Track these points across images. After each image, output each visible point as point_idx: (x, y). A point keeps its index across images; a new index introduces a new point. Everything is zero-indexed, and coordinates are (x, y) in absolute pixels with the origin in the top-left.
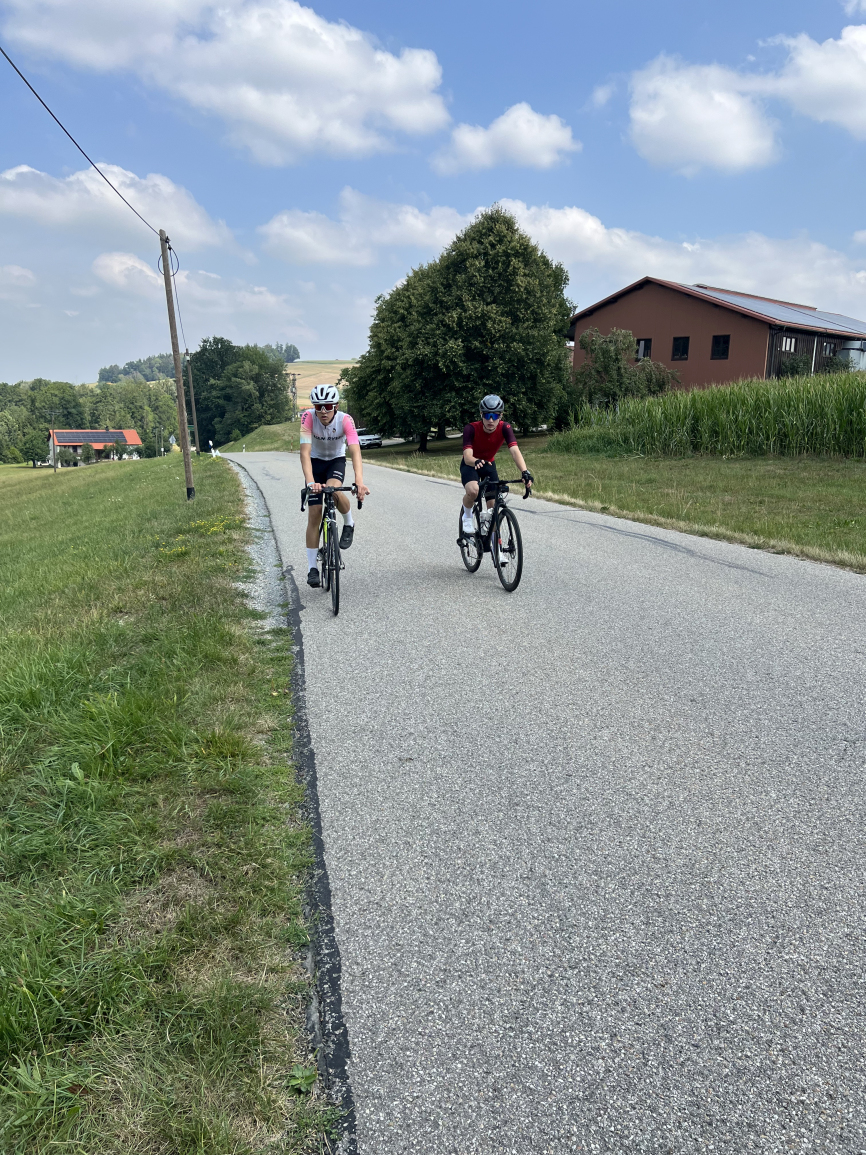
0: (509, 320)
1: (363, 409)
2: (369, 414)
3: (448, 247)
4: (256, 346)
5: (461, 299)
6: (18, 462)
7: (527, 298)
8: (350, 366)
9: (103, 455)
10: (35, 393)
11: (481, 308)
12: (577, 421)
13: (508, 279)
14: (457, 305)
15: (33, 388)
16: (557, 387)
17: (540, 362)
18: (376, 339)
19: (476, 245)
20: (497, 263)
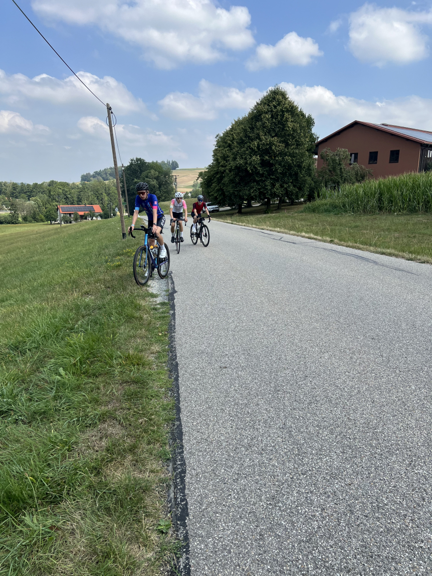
0: (284, 145)
1: (210, 193)
2: (212, 195)
3: (252, 108)
4: (157, 162)
5: (259, 135)
6: (44, 222)
7: (293, 133)
8: (203, 171)
9: (84, 218)
10: (50, 188)
11: (269, 139)
12: (319, 196)
13: (283, 124)
14: (257, 138)
15: (49, 185)
16: (308, 179)
17: (299, 166)
18: (216, 156)
19: (266, 107)
20: (277, 115)
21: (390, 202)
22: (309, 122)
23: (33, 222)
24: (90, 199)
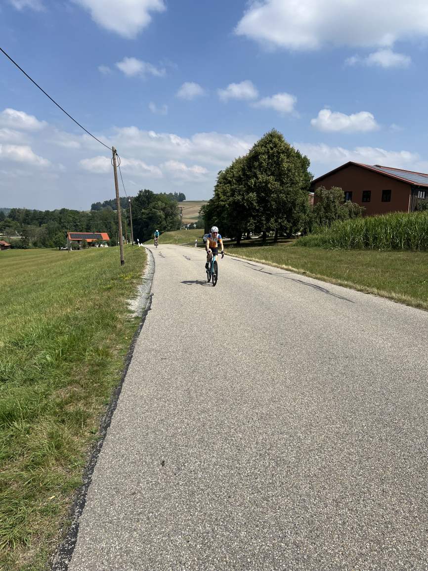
0: (279, 183)
3: (251, 149)
5: (256, 174)
6: (53, 248)
7: (288, 173)
9: (91, 245)
11: (265, 178)
13: (279, 164)
15: (61, 213)
18: (217, 192)
19: (263, 148)
20: (274, 156)
21: (375, 238)
22: (305, 163)
23: (43, 247)
24: (99, 227)
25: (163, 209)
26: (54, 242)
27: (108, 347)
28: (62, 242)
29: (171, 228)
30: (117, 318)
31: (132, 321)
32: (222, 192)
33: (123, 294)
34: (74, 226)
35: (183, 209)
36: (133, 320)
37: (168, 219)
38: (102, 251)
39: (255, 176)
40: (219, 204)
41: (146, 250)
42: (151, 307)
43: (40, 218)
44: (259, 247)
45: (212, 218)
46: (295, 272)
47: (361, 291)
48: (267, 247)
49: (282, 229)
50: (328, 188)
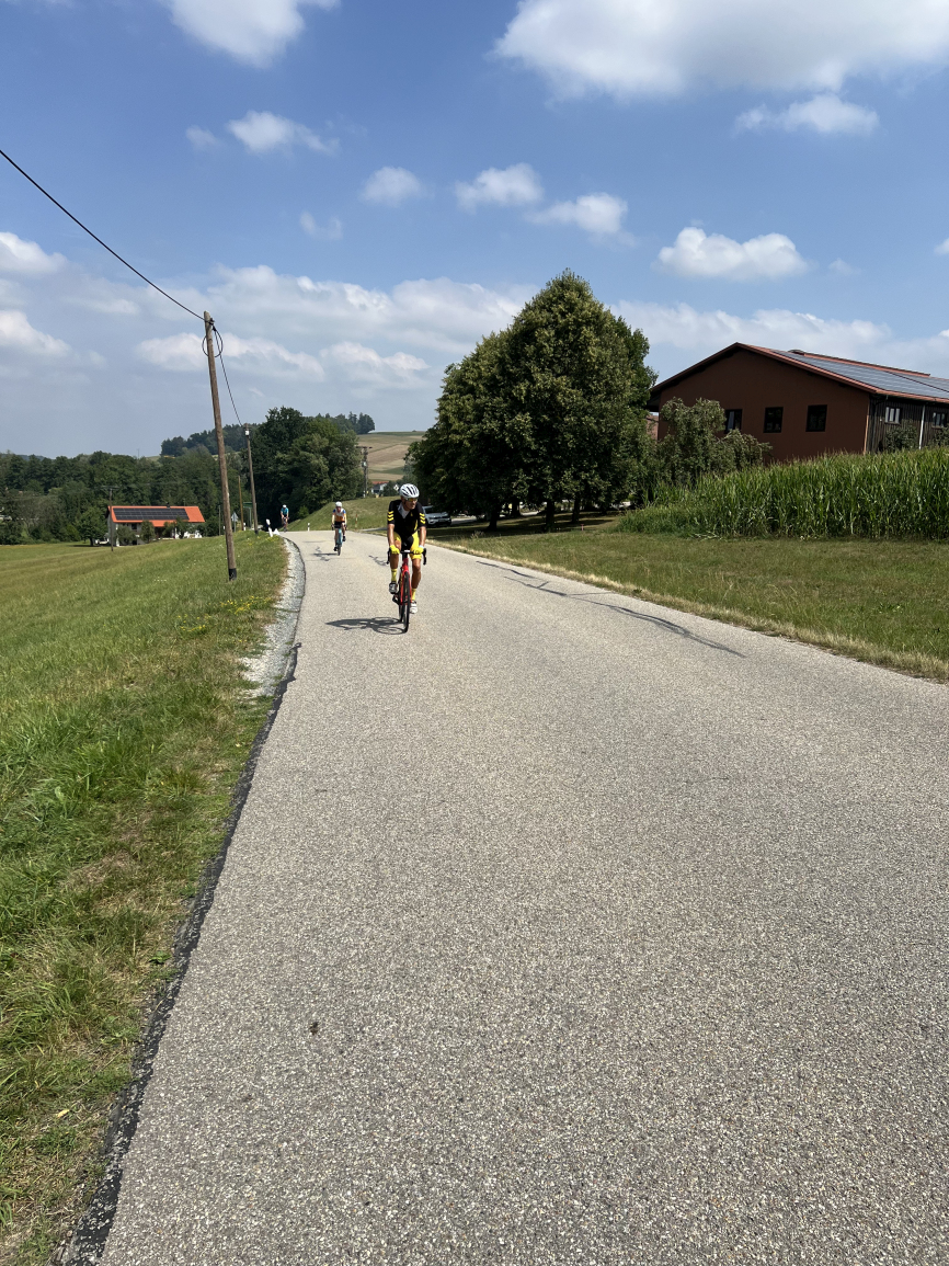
0: (580, 392)
5: (529, 371)
6: (75, 541)
8: (419, 439)
9: (164, 533)
10: (94, 468)
11: (551, 379)
12: (651, 498)
13: (578, 348)
14: (525, 376)
15: (92, 462)
16: (634, 462)
18: (443, 411)
19: (545, 314)
20: (567, 332)
21: (792, 513)
22: (636, 346)
23: (53, 540)
24: (180, 493)
25: (325, 452)
26: (79, 528)
27: (196, 767)
28: (98, 529)
29: (343, 494)
30: (217, 700)
31: (252, 706)
32: (454, 413)
33: (231, 646)
34: (124, 491)
35: (368, 450)
36: (253, 703)
37: (337, 473)
38: (186, 548)
39: (529, 376)
40: (448, 438)
41: (287, 543)
42: (295, 675)
43: (46, 475)
44: (539, 536)
45: (434, 470)
46: (617, 590)
47: (759, 629)
48: (557, 534)
49: (589, 493)
50: (689, 403)
